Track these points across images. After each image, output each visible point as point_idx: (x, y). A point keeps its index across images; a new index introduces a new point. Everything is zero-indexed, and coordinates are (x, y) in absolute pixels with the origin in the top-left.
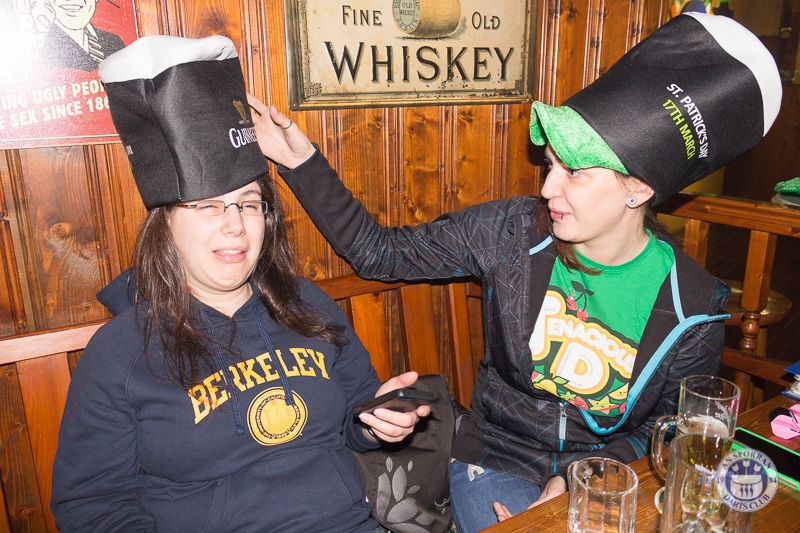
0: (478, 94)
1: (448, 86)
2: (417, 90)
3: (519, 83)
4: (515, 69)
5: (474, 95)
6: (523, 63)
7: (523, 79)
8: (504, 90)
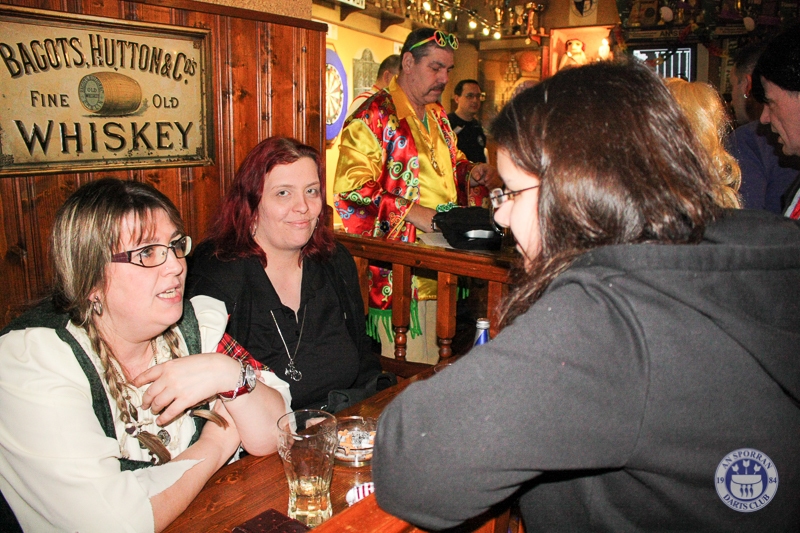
0: (163, 160)
1: (135, 154)
2: (106, 157)
3: (200, 151)
4: (195, 139)
5: (159, 161)
6: (202, 134)
7: (203, 147)
8: (186, 156)
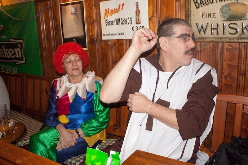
1: (242, 36)
2: (229, 37)
